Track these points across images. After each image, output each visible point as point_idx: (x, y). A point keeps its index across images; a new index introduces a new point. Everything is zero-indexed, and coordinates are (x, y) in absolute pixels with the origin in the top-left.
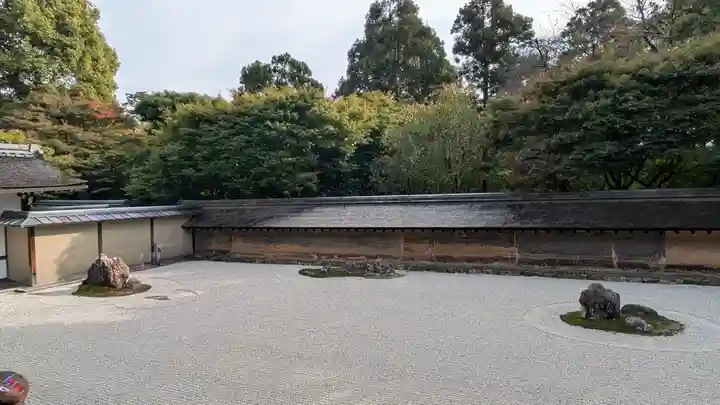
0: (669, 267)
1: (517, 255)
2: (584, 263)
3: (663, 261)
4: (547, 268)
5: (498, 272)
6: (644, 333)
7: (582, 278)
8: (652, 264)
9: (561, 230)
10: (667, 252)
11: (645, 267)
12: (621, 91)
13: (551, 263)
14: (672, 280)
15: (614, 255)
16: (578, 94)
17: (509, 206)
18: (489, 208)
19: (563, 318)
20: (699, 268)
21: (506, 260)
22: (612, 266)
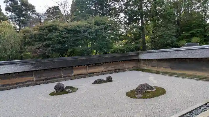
0: (75, 75)
1: (35, 79)
2: (55, 78)
3: (73, 74)
4: (45, 81)
5: (28, 86)
6: (70, 93)
7: (55, 82)
8: (71, 75)
9: (48, 70)
10: (74, 72)
11: (69, 76)
12: (62, 31)
13: (46, 79)
14: (75, 78)
15: (62, 75)
16: (50, 31)
17: (30, 64)
18: (24, 65)
19: (50, 94)
20: (80, 74)
21: (31, 81)
22: (62, 78)
